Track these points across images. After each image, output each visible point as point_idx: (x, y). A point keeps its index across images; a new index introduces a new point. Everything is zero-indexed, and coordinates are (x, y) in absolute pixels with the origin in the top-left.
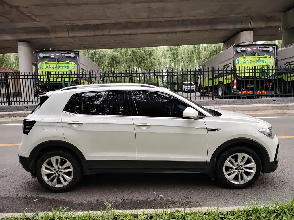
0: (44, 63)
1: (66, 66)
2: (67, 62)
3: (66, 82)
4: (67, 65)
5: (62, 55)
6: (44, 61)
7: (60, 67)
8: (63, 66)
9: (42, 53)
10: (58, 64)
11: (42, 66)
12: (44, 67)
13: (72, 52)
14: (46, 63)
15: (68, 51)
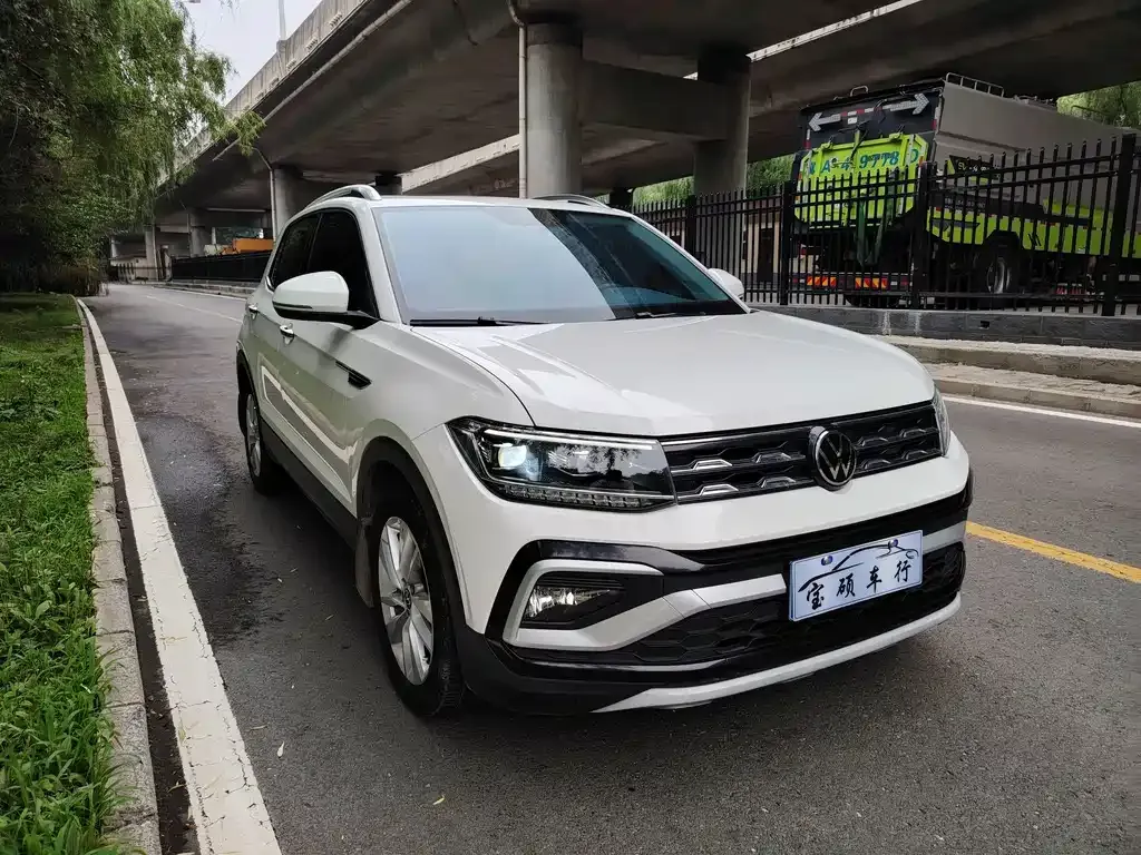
0: (820, 150)
1: (887, 155)
2: (892, 136)
3: (870, 221)
4: (890, 149)
5: (883, 111)
6: (819, 146)
7: (868, 159)
8: (877, 157)
9: (821, 114)
10: (859, 151)
11: (813, 164)
12: (817, 169)
13: (918, 92)
14: (826, 151)
15: (906, 88)
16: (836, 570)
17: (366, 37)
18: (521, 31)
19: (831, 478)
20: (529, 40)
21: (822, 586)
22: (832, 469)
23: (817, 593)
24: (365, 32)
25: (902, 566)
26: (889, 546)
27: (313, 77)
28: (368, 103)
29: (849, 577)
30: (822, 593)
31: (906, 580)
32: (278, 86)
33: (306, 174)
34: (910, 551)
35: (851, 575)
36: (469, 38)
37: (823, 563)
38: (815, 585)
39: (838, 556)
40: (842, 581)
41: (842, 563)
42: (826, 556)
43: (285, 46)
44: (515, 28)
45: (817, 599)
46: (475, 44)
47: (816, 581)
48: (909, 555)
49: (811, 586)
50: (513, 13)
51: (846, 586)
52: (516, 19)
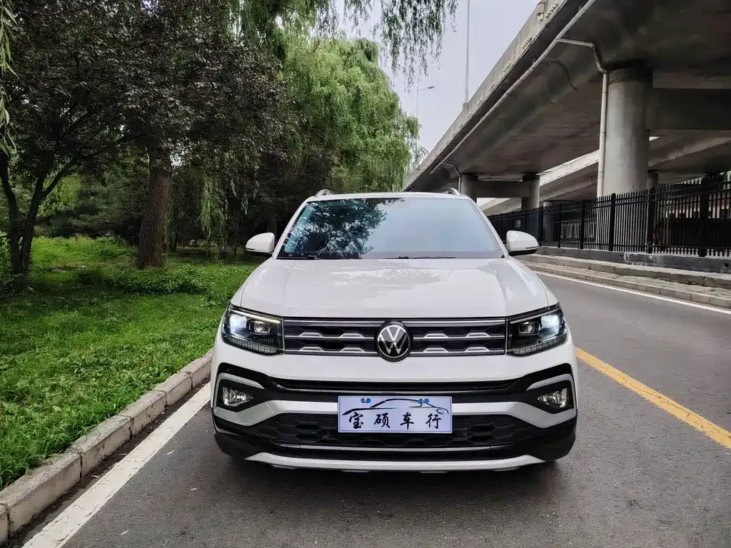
16: (373, 408)
17: (509, 95)
18: (605, 76)
19: (387, 353)
20: (610, 81)
21: (362, 416)
22: (387, 348)
23: (358, 419)
24: (507, 92)
25: (433, 417)
26: (421, 402)
27: (480, 122)
28: (512, 133)
29: (385, 415)
30: (361, 420)
31: (437, 427)
32: (463, 129)
33: (480, 177)
34: (440, 408)
35: (387, 414)
36: (571, 85)
37: (363, 401)
38: (356, 414)
39: (375, 400)
40: (379, 416)
41: (378, 405)
42: (366, 398)
43: (467, 106)
44: (601, 75)
45: (358, 423)
46: (575, 89)
47: (357, 412)
48: (439, 411)
49: (352, 414)
50: (599, 66)
51: (380, 420)
52: (601, 69)
